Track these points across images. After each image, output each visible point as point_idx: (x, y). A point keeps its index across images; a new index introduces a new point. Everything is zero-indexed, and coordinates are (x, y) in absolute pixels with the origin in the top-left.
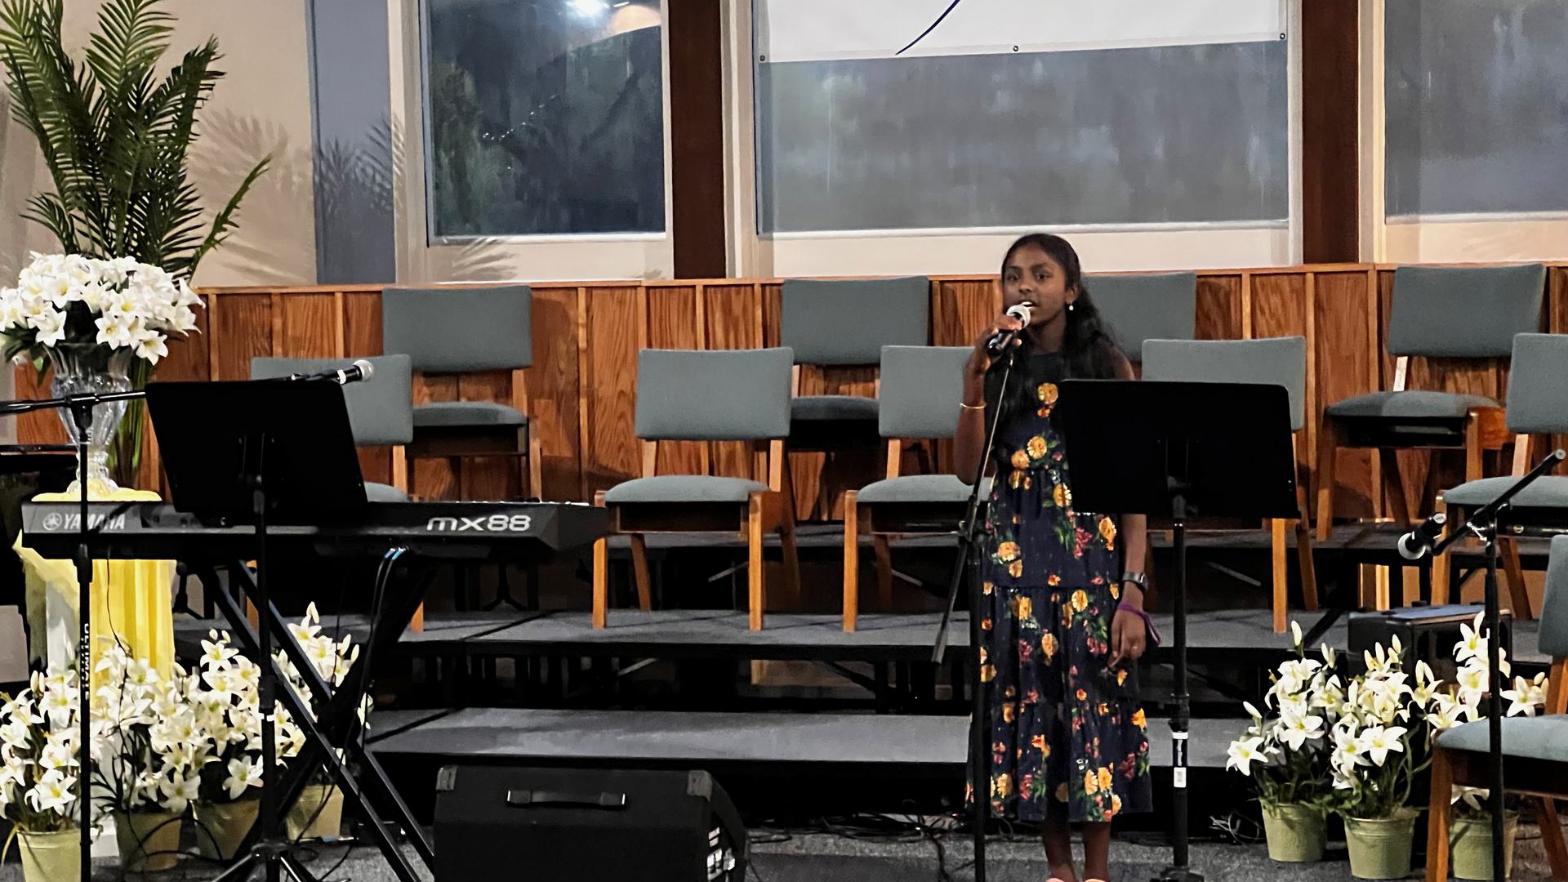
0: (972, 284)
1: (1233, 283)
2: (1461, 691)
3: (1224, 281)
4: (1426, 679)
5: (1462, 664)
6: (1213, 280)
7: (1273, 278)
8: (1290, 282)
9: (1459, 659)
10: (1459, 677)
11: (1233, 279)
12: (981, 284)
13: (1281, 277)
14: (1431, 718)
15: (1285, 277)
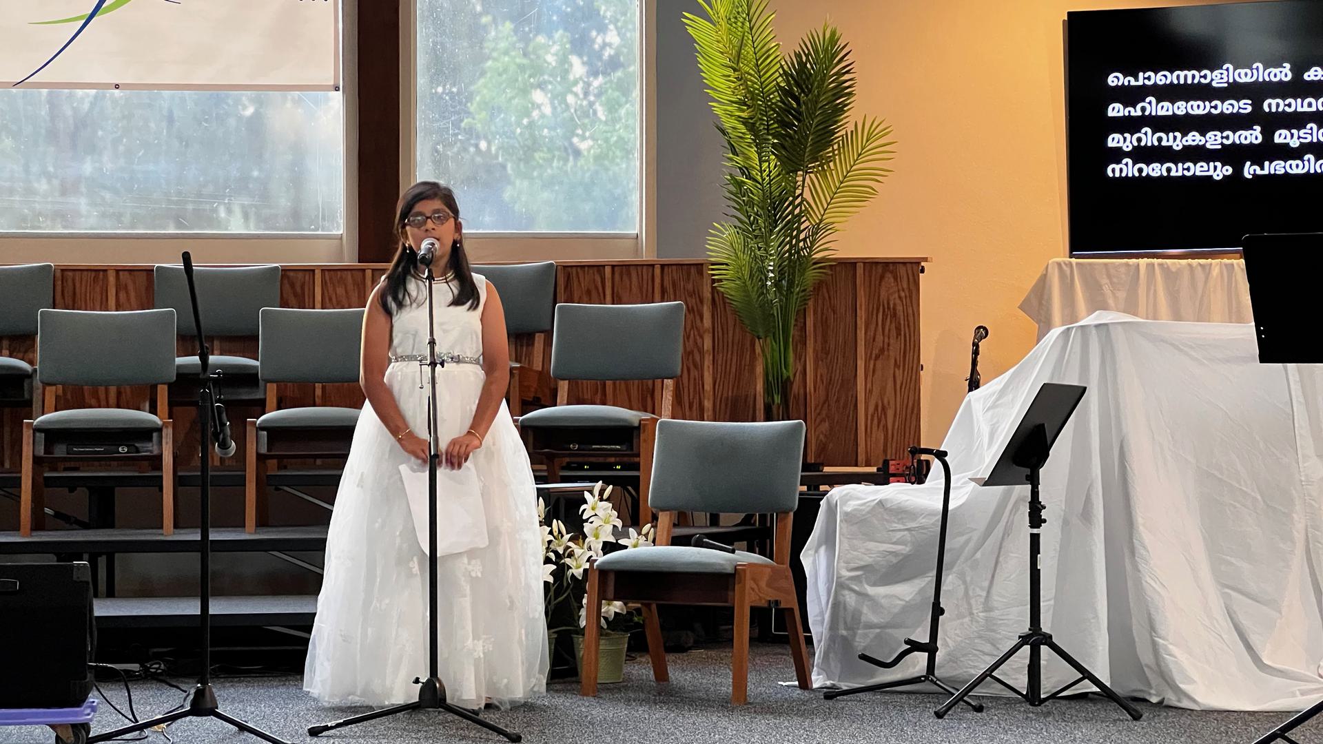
0: (89, 273)
1: (307, 278)
2: (587, 540)
3: (300, 275)
4: (560, 532)
5: (586, 521)
6: (291, 274)
7: (339, 273)
8: (352, 276)
9: (585, 517)
10: (585, 530)
11: (307, 273)
12: (97, 273)
13: (346, 272)
14: (568, 561)
15: (349, 273)
